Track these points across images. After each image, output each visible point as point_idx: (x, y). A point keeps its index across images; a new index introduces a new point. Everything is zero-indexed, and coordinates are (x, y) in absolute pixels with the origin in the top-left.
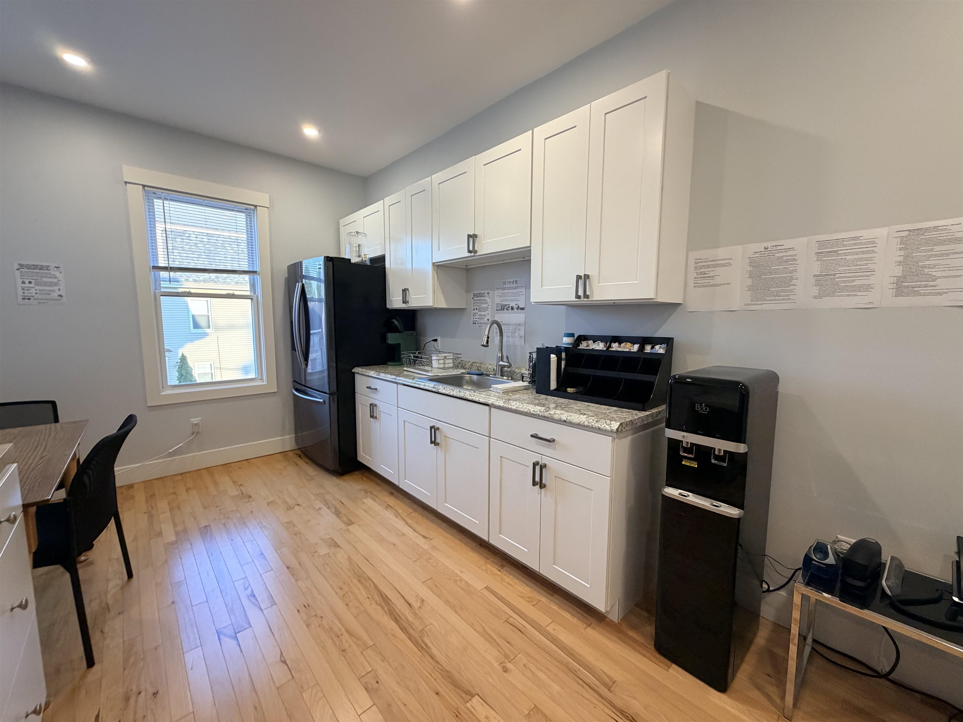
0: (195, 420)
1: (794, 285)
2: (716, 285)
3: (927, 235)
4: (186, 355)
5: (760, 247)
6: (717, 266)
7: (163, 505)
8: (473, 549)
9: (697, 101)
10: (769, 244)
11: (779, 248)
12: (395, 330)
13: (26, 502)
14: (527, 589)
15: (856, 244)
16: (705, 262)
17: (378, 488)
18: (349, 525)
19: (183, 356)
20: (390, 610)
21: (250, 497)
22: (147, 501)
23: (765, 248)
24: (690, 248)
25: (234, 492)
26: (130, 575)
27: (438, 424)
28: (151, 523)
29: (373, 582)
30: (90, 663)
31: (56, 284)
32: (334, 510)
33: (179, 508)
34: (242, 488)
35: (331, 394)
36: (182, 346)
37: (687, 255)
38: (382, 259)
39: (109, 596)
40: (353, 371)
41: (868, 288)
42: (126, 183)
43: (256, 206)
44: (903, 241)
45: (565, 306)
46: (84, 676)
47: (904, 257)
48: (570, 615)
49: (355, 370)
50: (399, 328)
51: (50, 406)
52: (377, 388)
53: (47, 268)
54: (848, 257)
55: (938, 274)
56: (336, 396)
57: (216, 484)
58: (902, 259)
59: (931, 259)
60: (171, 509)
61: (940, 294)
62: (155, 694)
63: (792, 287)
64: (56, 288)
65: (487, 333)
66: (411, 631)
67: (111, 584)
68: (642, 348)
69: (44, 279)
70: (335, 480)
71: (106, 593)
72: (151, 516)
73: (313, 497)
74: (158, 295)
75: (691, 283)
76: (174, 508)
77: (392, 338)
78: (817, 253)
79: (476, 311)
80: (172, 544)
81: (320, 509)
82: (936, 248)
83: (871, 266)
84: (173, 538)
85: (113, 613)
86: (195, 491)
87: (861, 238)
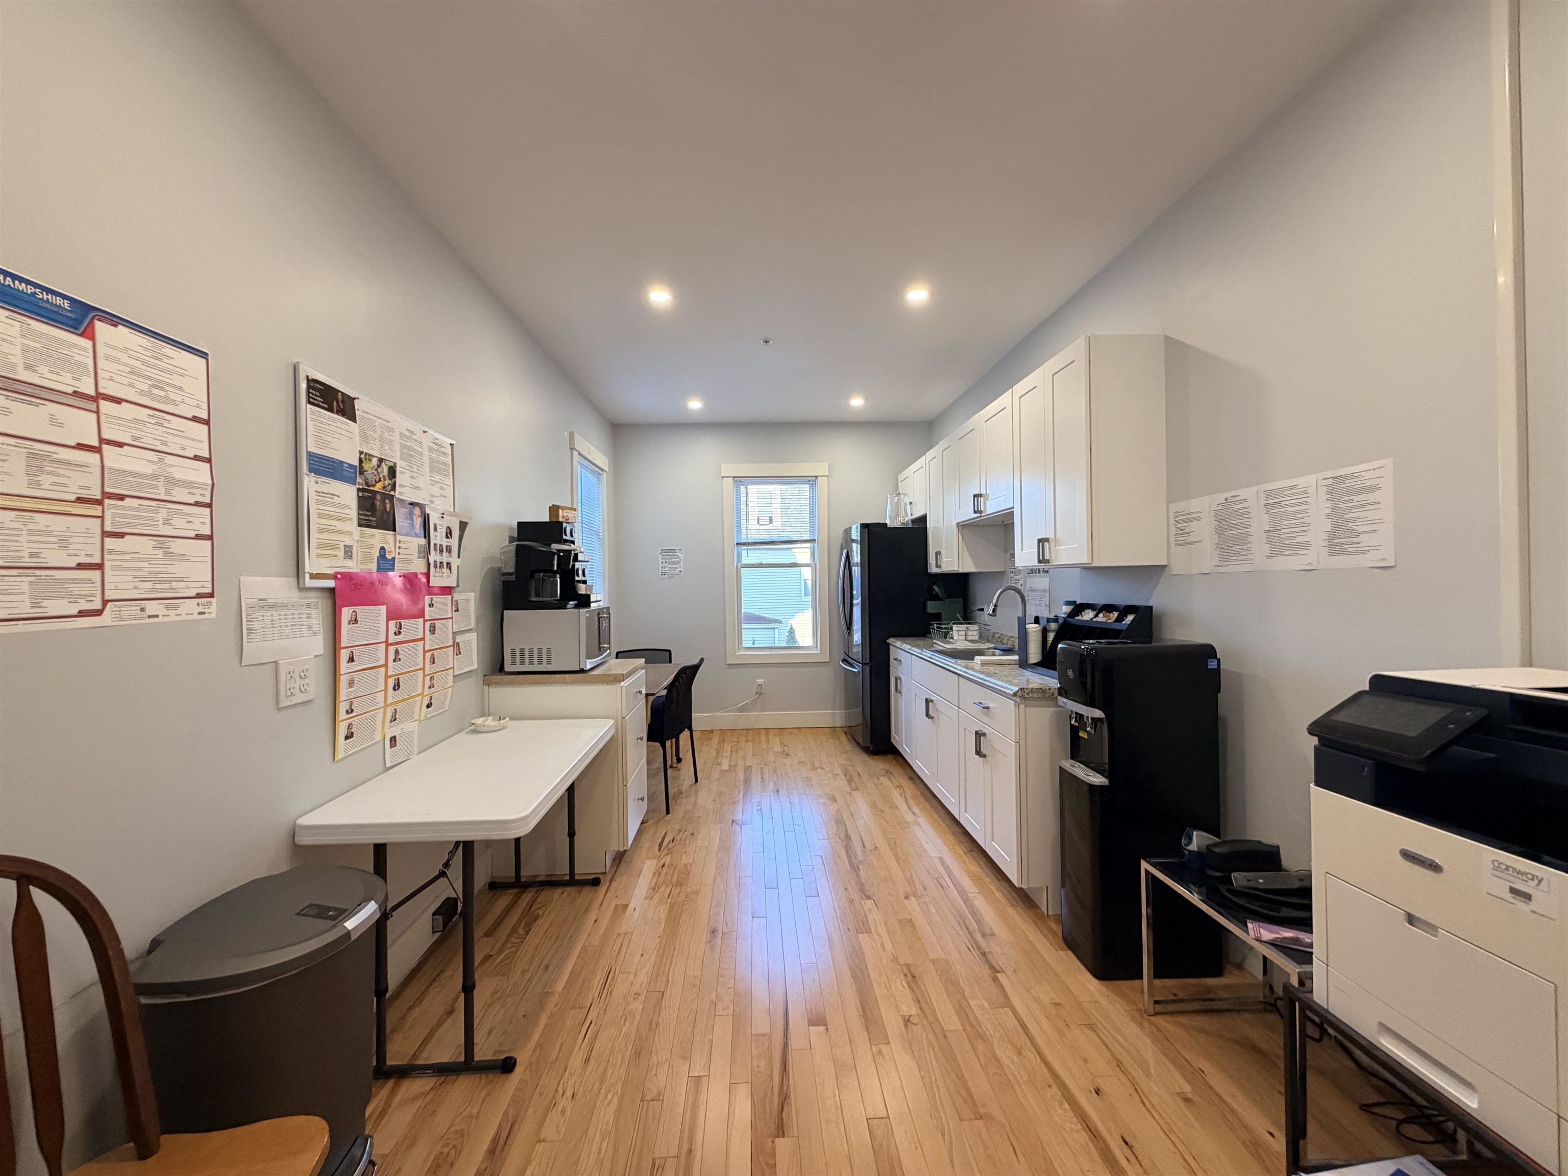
0: (760, 681)
1: (1250, 543)
2: (1192, 543)
3: (1349, 483)
4: (794, 627)
5: (1220, 498)
6: (1189, 520)
7: (728, 748)
8: (954, 833)
9: (1166, 337)
10: (1228, 495)
11: (1237, 498)
12: (936, 598)
13: (648, 692)
14: (979, 870)
15: (1293, 494)
16: (1181, 515)
17: (901, 771)
18: (853, 790)
19: (791, 627)
20: (846, 844)
21: (788, 755)
22: (718, 744)
23: (1226, 499)
24: (1169, 501)
25: (778, 748)
26: (696, 781)
27: (934, 697)
28: (717, 756)
29: (846, 828)
30: (668, 812)
31: (678, 563)
32: (848, 778)
33: (737, 751)
34: (786, 748)
35: (863, 664)
36: (792, 616)
37: (1168, 508)
38: (923, 519)
39: (684, 788)
40: (888, 641)
41: (1305, 546)
42: (723, 477)
43: (816, 477)
44: (1331, 491)
45: (1078, 569)
46: (664, 817)
47: (1333, 510)
48: (1001, 895)
49: (891, 641)
50: (940, 595)
51: (668, 653)
52: (902, 660)
53: (674, 551)
54: (1290, 509)
55: (1360, 529)
56: (868, 667)
57: (768, 741)
58: (1329, 511)
59: (1353, 511)
60: (732, 751)
61: (1364, 553)
62: (692, 834)
63: (1249, 545)
64: (678, 566)
65: (994, 601)
66: (853, 859)
67: (686, 782)
68: (1119, 620)
69: (673, 560)
70: (865, 757)
71: (683, 785)
72: (718, 753)
73: (837, 765)
74: (739, 567)
75: (1173, 543)
76: (734, 750)
77: (932, 607)
78: (1266, 505)
79: (1012, 575)
80: (725, 771)
81: (838, 774)
82: (1356, 498)
83: (1306, 520)
84: (727, 768)
85: (683, 796)
86: (751, 744)
87: (1297, 487)
